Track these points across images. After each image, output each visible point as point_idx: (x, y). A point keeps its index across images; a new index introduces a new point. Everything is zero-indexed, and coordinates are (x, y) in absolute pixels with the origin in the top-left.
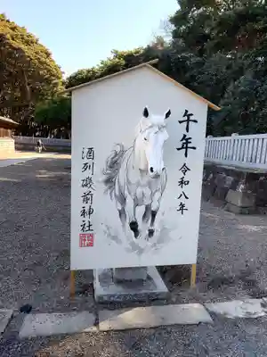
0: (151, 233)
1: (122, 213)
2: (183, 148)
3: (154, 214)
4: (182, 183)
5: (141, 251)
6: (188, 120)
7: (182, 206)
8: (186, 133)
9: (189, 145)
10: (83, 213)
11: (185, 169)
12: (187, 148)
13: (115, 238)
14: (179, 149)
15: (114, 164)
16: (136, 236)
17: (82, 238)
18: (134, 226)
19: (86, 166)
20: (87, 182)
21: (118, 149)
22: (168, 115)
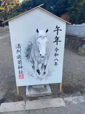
0: (44, 73)
1: (33, 67)
2: (56, 41)
3: (45, 67)
4: (55, 55)
5: (41, 79)
6: (58, 30)
7: (56, 63)
8: (57, 35)
9: (58, 40)
10: (19, 68)
11: (57, 50)
12: (57, 41)
13: (31, 75)
14: (54, 42)
15: (29, 50)
16: (39, 74)
17: (20, 76)
18: (38, 71)
19: (18, 51)
20: (19, 57)
21: (30, 44)
22: (47, 31)
